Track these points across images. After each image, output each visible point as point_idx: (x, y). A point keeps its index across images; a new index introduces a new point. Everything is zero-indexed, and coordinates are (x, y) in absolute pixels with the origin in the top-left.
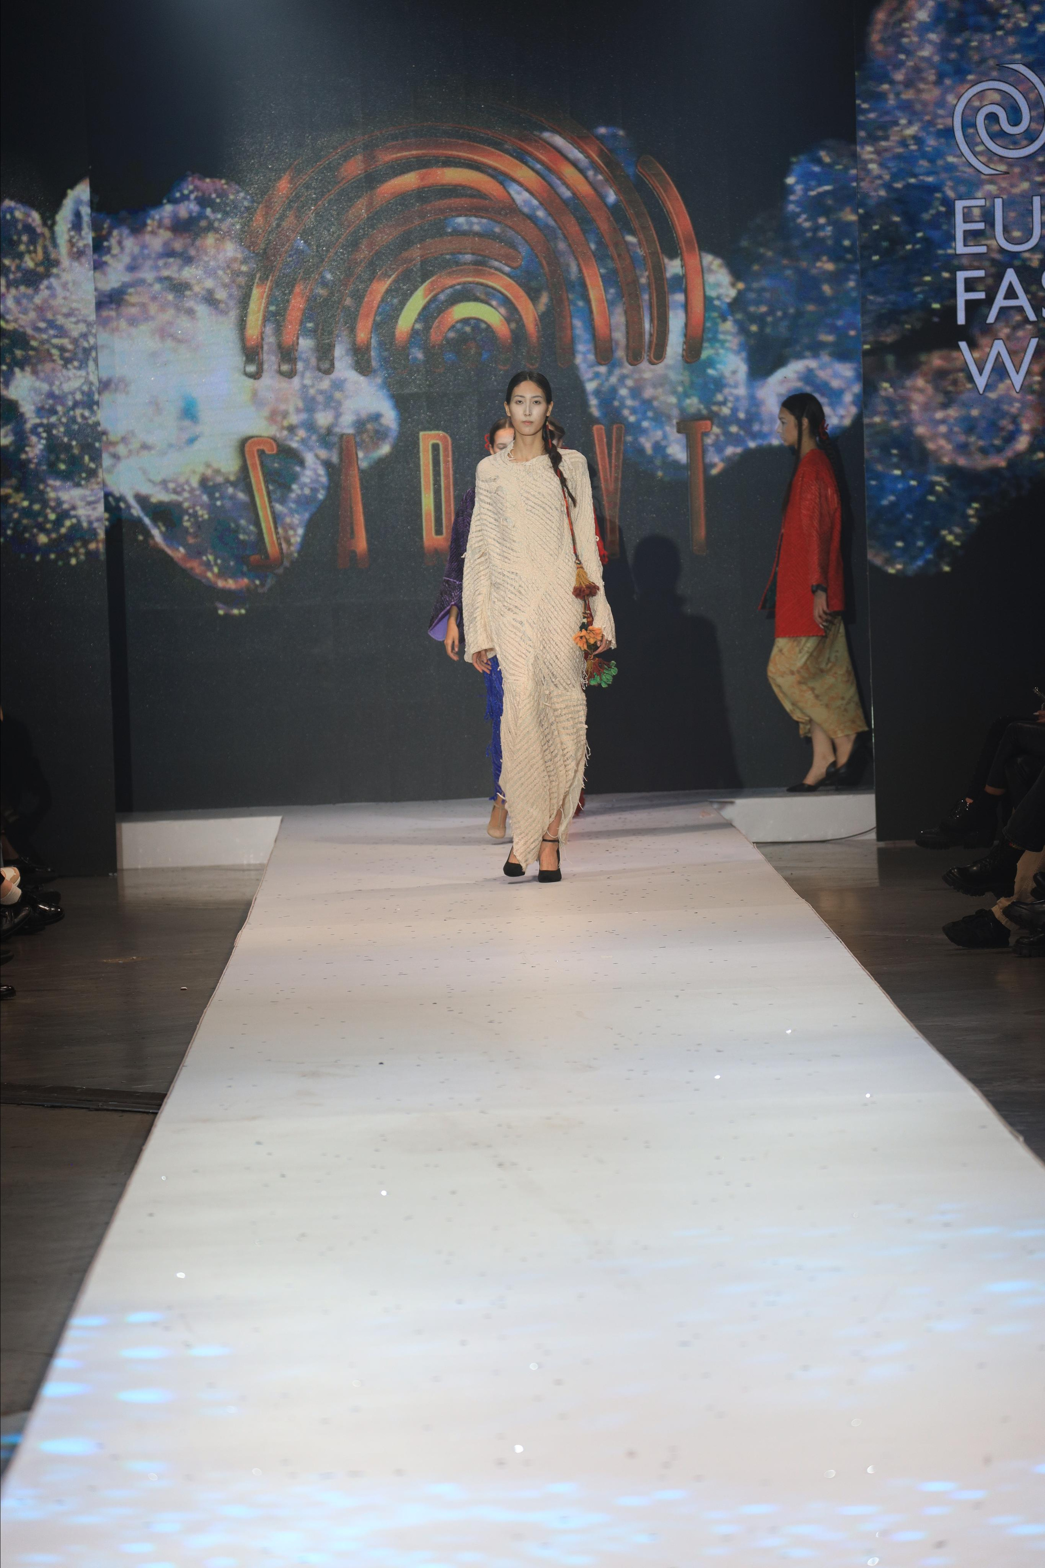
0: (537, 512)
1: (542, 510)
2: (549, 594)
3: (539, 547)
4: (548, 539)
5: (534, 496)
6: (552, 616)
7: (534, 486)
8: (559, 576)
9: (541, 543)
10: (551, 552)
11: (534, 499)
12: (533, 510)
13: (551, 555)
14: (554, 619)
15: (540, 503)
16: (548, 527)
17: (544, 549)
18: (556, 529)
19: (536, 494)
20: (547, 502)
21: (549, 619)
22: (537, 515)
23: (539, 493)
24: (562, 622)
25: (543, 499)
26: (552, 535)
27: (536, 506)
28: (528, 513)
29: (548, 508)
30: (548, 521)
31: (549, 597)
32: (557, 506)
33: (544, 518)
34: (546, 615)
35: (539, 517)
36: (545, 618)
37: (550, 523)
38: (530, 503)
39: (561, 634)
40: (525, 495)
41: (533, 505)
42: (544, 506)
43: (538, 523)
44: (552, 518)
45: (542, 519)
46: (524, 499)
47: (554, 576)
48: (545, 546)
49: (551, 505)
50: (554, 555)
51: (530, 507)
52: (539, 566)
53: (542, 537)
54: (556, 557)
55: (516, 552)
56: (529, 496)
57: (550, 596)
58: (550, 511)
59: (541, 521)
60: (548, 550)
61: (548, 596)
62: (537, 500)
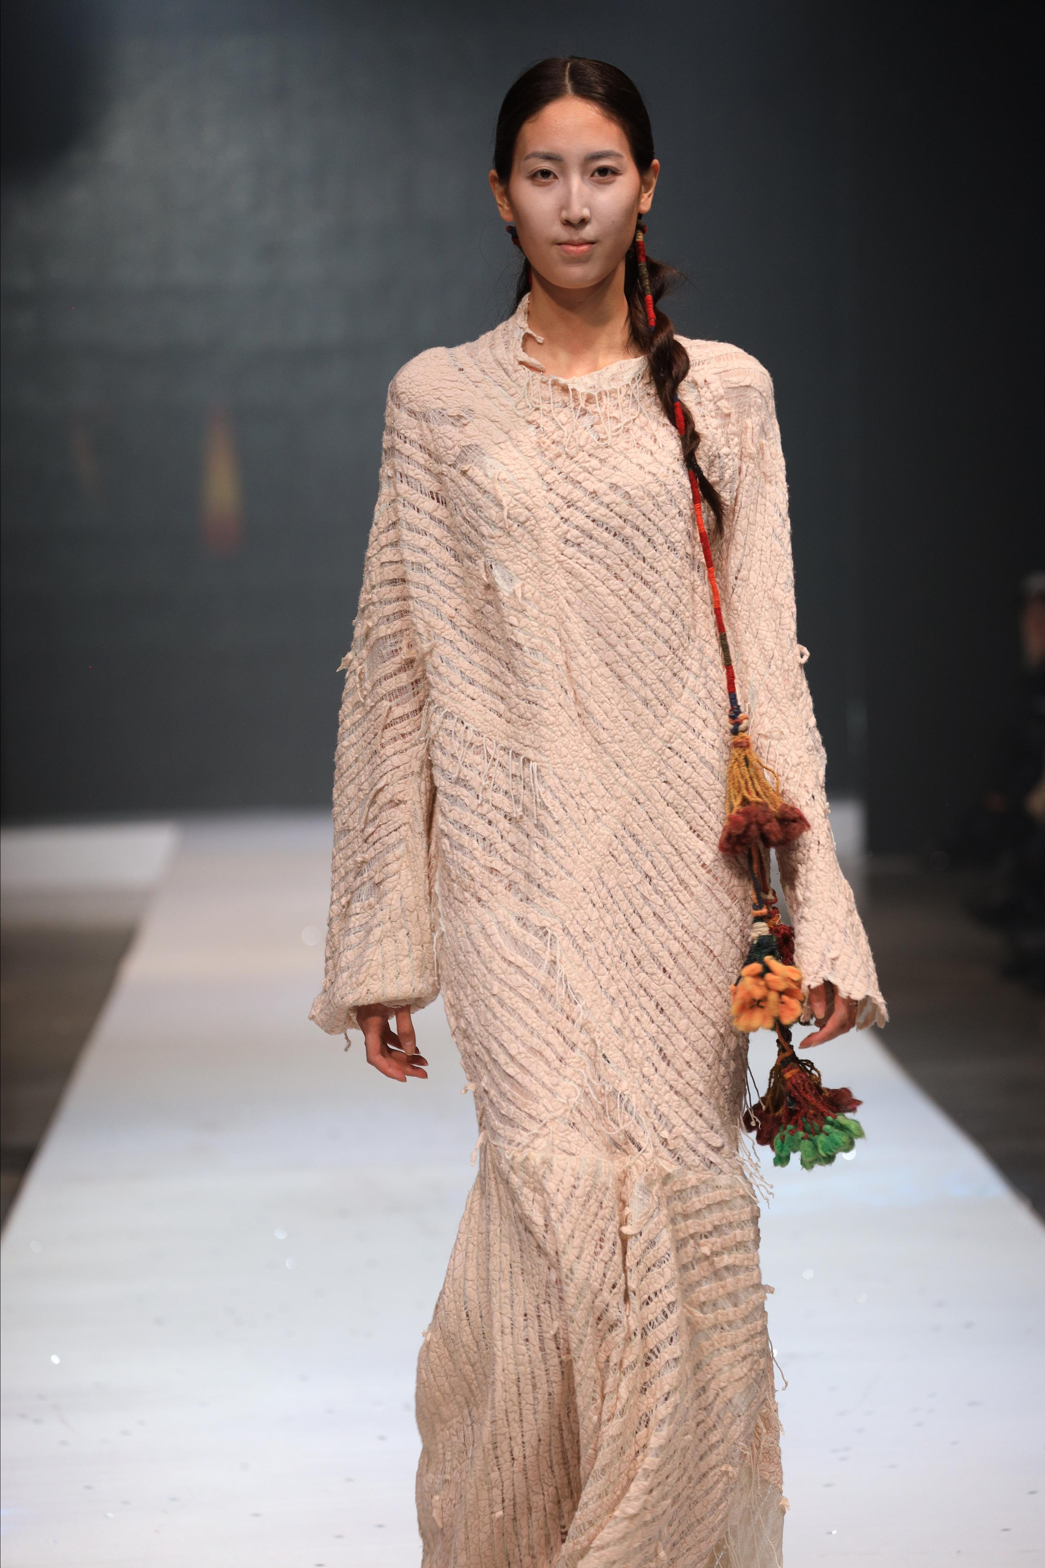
0: (600, 551)
1: (618, 544)
2: (633, 836)
3: (605, 670)
4: (638, 647)
5: (594, 494)
6: (646, 911)
7: (595, 462)
8: (670, 775)
9: (610, 656)
10: (647, 693)
11: (593, 505)
12: (588, 544)
13: (646, 703)
14: (651, 920)
15: (616, 522)
16: (638, 607)
17: (620, 679)
18: (666, 614)
19: (602, 488)
20: (640, 521)
21: (635, 921)
22: (601, 561)
23: (614, 487)
24: (680, 933)
25: (623, 507)
26: (650, 633)
27: (598, 532)
28: (570, 551)
29: (640, 542)
30: (638, 587)
31: (634, 847)
32: (677, 537)
33: (625, 573)
34: (625, 905)
35: (608, 567)
36: (620, 917)
37: (645, 593)
38: (579, 518)
39: (675, 972)
40: (565, 488)
41: (589, 525)
42: (628, 531)
43: (602, 589)
44: (650, 577)
45: (616, 576)
46: (558, 502)
47: (654, 773)
48: (624, 671)
49: (652, 531)
50: (655, 702)
51: (576, 533)
52: (604, 735)
53: (613, 638)
54: (661, 710)
55: (524, 682)
56: (577, 494)
57: (638, 842)
58: (649, 553)
59: (615, 584)
60: (636, 682)
61: (630, 841)
62: (603, 510)
